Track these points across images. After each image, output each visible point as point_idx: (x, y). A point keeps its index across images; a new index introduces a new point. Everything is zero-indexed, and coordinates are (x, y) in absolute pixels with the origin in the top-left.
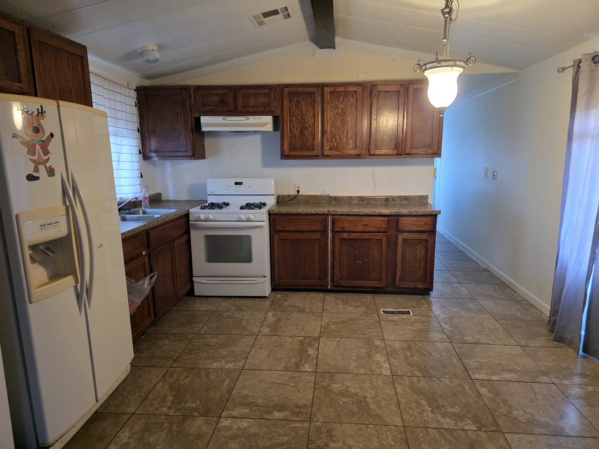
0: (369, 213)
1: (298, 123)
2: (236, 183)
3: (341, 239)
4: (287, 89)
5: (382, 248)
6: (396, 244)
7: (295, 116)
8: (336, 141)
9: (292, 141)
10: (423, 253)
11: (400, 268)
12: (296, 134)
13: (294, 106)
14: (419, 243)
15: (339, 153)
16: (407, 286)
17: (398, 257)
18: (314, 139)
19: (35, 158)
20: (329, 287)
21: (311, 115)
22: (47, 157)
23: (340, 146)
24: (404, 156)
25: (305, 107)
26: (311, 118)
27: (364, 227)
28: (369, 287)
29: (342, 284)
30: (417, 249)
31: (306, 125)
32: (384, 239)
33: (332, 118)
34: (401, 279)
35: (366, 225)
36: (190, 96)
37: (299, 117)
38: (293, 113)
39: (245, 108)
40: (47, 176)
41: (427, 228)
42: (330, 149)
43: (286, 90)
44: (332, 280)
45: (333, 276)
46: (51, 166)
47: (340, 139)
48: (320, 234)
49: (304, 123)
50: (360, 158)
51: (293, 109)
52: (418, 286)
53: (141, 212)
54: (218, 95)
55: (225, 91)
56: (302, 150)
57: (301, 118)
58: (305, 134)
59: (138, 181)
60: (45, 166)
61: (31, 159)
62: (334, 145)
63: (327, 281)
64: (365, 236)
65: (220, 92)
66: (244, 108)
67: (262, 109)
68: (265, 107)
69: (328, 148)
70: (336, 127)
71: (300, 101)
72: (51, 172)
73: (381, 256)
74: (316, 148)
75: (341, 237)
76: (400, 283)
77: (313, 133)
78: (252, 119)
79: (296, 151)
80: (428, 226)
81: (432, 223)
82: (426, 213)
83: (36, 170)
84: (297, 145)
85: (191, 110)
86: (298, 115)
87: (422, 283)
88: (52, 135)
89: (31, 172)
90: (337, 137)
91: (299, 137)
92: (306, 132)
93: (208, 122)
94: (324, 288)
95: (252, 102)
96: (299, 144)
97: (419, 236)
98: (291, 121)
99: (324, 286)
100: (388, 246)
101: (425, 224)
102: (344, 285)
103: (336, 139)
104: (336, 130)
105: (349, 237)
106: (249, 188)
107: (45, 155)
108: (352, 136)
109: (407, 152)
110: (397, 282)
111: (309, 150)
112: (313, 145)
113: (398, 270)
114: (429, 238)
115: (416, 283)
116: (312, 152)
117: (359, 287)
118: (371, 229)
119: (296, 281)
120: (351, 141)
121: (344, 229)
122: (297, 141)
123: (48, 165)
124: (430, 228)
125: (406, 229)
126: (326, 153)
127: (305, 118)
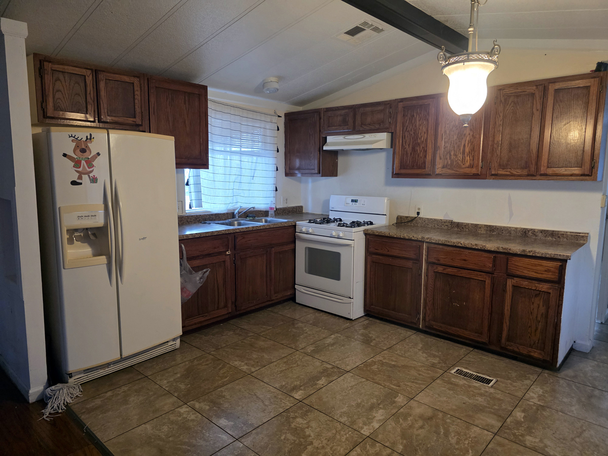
0: (470, 246)
1: (410, 139)
2: (353, 201)
3: (435, 272)
4: (402, 103)
5: (484, 292)
6: (505, 291)
7: (408, 131)
8: (450, 158)
9: (403, 158)
10: (542, 310)
11: (508, 323)
12: (408, 150)
13: (408, 122)
14: (536, 296)
15: (453, 172)
16: (516, 349)
17: (506, 308)
18: (425, 156)
19: (80, 170)
20: (421, 326)
21: (424, 130)
22: (91, 169)
23: (455, 163)
24: (538, 177)
25: (419, 121)
26: (425, 133)
27: (463, 262)
28: (466, 339)
29: (434, 327)
30: (533, 303)
31: (419, 141)
32: (488, 281)
33: (448, 132)
34: (509, 339)
35: (465, 260)
36: (320, 119)
37: (412, 133)
38: (406, 129)
39: (363, 126)
40: (90, 182)
41: (549, 276)
42: (443, 167)
43: (401, 105)
44: (424, 319)
45: (425, 314)
46: (94, 176)
47: (455, 155)
48: (413, 263)
49: (417, 138)
50: (479, 179)
51: (407, 124)
52: (532, 354)
53: (263, 220)
54: (341, 115)
55: (346, 111)
56: (413, 168)
57: (414, 133)
58: (417, 150)
59: (272, 194)
60: (89, 176)
61: (75, 170)
62: (447, 162)
63: (419, 319)
64: (464, 273)
65: (343, 112)
66: (361, 127)
67: (377, 126)
68: (380, 124)
69: (440, 166)
70: (451, 143)
71: (414, 116)
72: (94, 180)
73: (484, 303)
74: (427, 166)
75: (436, 271)
76: (507, 343)
77: (425, 149)
78: (368, 137)
79: (407, 169)
80: (550, 273)
81: (557, 271)
82: (548, 256)
83: (80, 178)
84: (408, 162)
85: (320, 131)
86: (411, 131)
87: (539, 351)
88: (98, 154)
89: (76, 179)
90: (452, 153)
91: (411, 154)
92: (418, 148)
93: (334, 142)
94: (415, 326)
95: (369, 120)
96: (410, 162)
97: (537, 285)
98: (404, 137)
99: (415, 324)
100: (493, 292)
101: (546, 271)
102: (436, 328)
103: (450, 155)
104: (451, 145)
105: (445, 272)
106: (363, 206)
107: (89, 168)
108: (469, 152)
109: (542, 172)
110: (503, 340)
111: (419, 168)
112: (424, 162)
113: (505, 325)
114: (550, 291)
115: (530, 349)
116: (423, 170)
117: (454, 335)
118: (471, 267)
119: (386, 310)
120: (468, 158)
121: (439, 260)
122: (409, 158)
123: (91, 175)
124: (553, 277)
125: (518, 273)
126: (438, 171)
127: (418, 133)
